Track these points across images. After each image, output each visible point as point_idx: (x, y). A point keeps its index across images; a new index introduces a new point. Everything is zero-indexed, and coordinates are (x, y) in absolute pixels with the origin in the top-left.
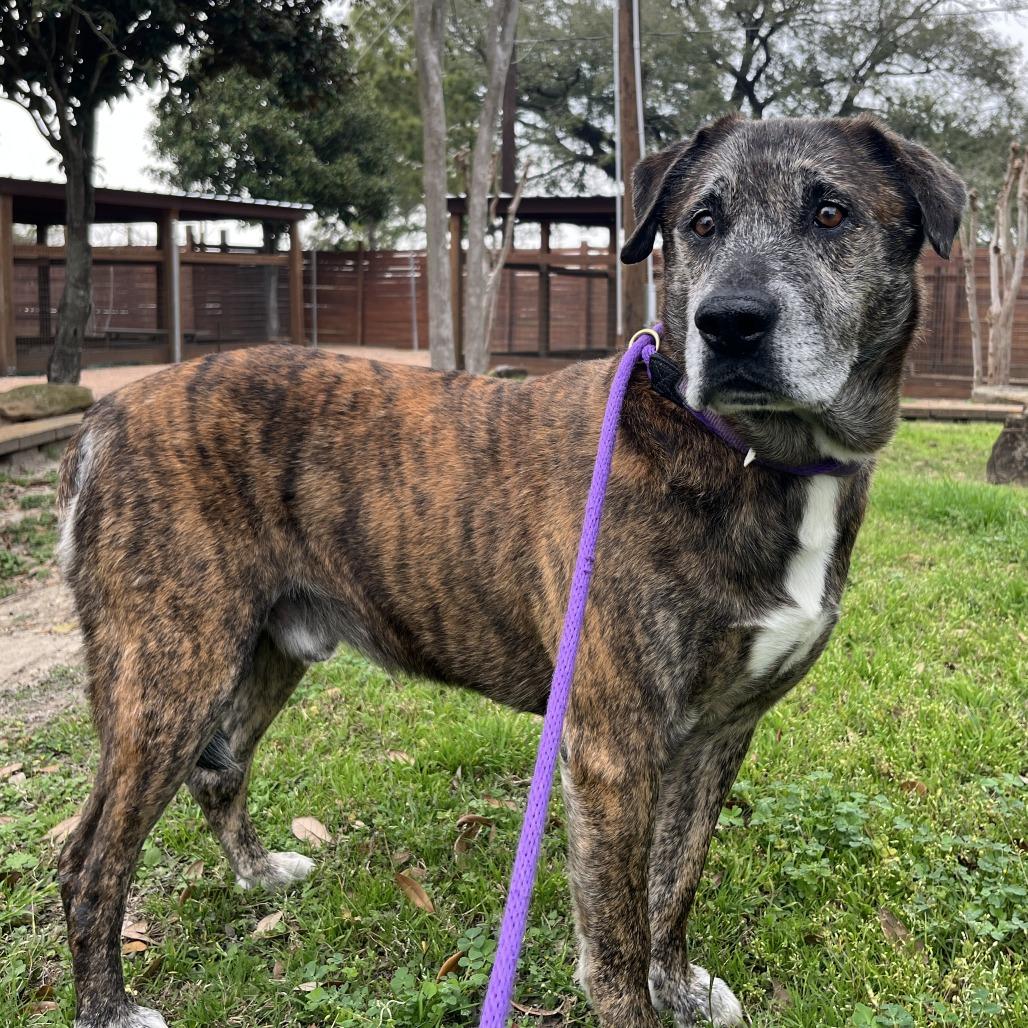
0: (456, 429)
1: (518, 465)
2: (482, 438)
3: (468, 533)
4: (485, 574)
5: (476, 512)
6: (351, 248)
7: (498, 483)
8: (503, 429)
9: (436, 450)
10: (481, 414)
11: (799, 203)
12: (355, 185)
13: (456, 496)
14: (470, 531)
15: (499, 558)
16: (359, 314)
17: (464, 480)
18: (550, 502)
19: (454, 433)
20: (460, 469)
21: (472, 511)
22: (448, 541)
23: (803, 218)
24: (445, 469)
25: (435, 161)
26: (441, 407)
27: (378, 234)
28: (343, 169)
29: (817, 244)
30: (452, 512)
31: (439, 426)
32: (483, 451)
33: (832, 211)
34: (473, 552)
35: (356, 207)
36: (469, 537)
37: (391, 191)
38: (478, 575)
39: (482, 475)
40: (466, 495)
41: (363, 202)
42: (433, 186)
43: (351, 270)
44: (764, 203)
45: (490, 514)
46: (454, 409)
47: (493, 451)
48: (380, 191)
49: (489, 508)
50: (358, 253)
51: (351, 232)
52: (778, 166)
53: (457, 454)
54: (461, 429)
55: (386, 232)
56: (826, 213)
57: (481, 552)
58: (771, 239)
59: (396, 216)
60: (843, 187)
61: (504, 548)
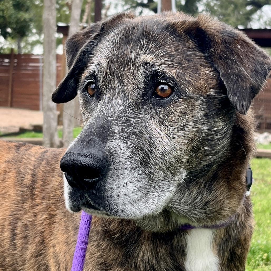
0: (16, 173)
1: (43, 198)
2: (28, 179)
3: (14, 236)
4: (20, 263)
5: (19, 224)
6: (7, 52)
7: (32, 207)
8: (40, 174)
9: (4, 185)
10: (30, 165)
11: (143, 85)
12: (10, 17)
13: (10, 213)
14: (15, 235)
15: (28, 254)
16: (10, 89)
17: (15, 204)
18: (56, 225)
19: (15, 175)
20: (14, 197)
21: (16, 223)
22: (4, 240)
23: (144, 94)
24: (7, 196)
25: (49, 7)
26: (11, 160)
27: (23, 44)
28: (4, 8)
29: (151, 109)
30: (7, 223)
31: (8, 170)
32: (27, 187)
33: (166, 87)
34: (15, 249)
35: (11, 28)
36: (13, 239)
37: (31, 20)
38: (17, 263)
39: (24, 201)
40: (15, 213)
41: (15, 26)
42: (48, 20)
43: (7, 64)
44: (121, 82)
45: (26, 226)
46: (17, 161)
47: (32, 188)
48: (25, 21)
49: (25, 223)
50: (11, 55)
51: (8, 43)
52: (131, 59)
53: (14, 187)
54: (19, 173)
55: (27, 44)
56: (162, 88)
57: (19, 249)
58: (121, 108)
59: (33, 34)
60: (171, 72)
61: (32, 248)
